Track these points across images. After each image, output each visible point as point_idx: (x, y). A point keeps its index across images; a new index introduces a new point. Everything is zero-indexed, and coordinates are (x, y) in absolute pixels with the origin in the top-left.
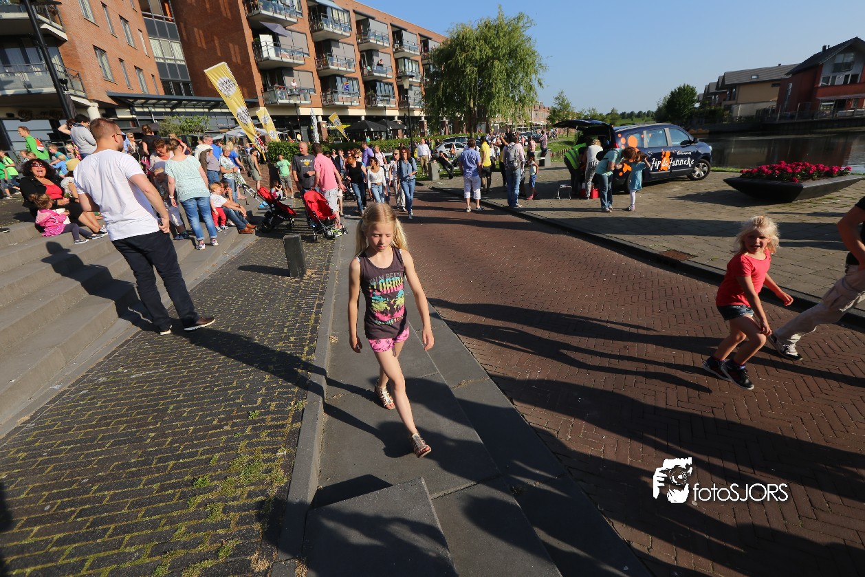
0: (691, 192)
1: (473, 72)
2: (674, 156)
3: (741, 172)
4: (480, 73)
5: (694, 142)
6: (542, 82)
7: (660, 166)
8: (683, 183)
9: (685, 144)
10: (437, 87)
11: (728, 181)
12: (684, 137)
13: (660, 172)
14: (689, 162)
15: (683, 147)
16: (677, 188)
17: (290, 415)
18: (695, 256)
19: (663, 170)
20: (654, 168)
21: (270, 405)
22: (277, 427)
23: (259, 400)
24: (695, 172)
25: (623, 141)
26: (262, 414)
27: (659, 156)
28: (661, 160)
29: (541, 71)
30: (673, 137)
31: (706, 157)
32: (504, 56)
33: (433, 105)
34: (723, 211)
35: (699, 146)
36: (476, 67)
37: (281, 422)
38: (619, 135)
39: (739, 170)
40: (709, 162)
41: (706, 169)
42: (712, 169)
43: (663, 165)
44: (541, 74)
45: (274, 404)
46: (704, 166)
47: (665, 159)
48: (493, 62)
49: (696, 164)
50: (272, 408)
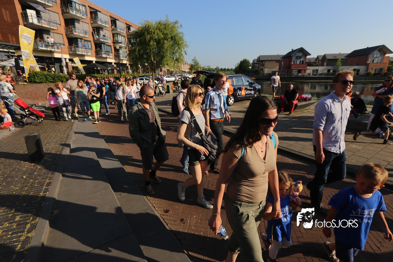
2: (246, 89)
6: (186, 52)
10: (135, 50)
12: (250, 81)
13: (241, 96)
14: (253, 92)
15: (249, 85)
20: (239, 94)
28: (241, 91)
29: (186, 48)
31: (259, 90)
32: (169, 38)
33: (133, 58)
36: (155, 42)
44: (186, 49)
48: (164, 41)
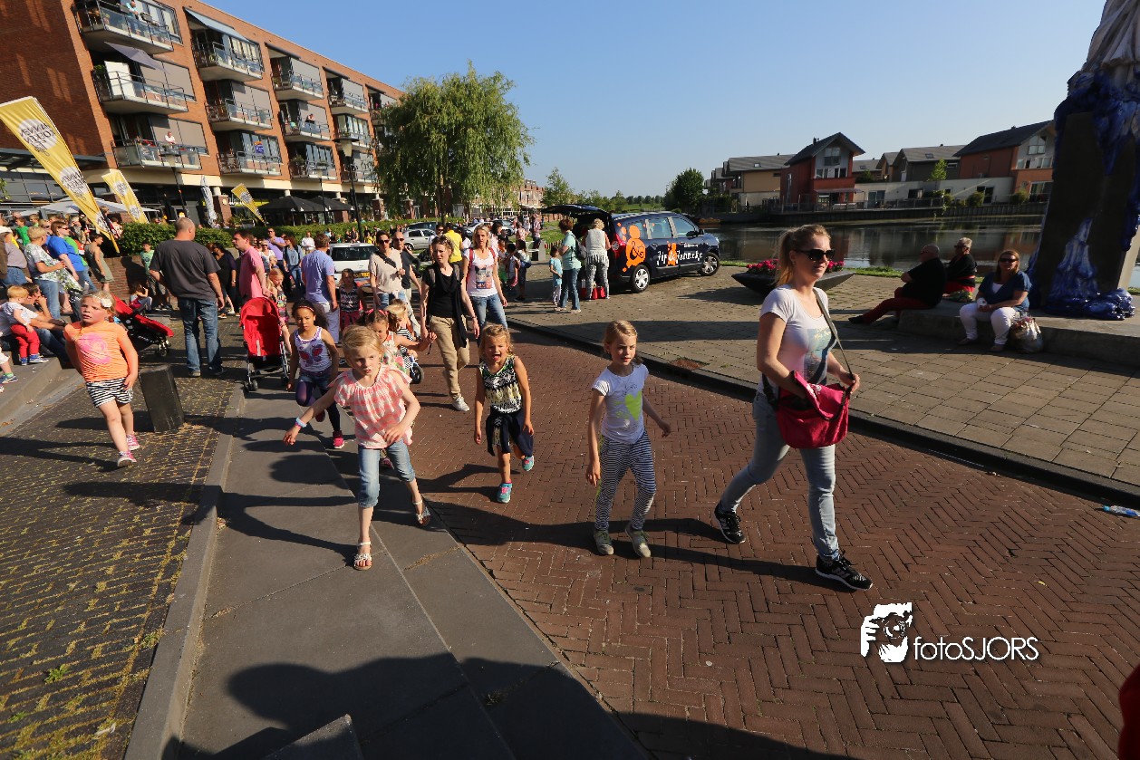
0: (702, 290)
1: (440, 140)
2: (681, 249)
3: (748, 267)
4: (450, 141)
5: (700, 232)
6: (529, 158)
7: (667, 260)
8: (693, 279)
9: (691, 235)
10: (392, 158)
11: (736, 277)
12: (691, 228)
13: (667, 267)
14: (698, 255)
15: (689, 239)
16: (686, 285)
17: (131, 660)
18: (706, 364)
19: (671, 265)
20: (661, 262)
21: (92, 651)
22: (100, 685)
23: (72, 645)
24: (704, 266)
25: (623, 231)
26: (74, 669)
27: (665, 249)
28: (667, 253)
29: (527, 144)
30: (677, 228)
31: (714, 250)
32: (479, 123)
34: (733, 310)
35: (707, 238)
36: (444, 134)
37: (111, 675)
38: (619, 224)
39: (745, 264)
40: (717, 254)
41: (715, 263)
42: (721, 262)
43: (669, 259)
44: (528, 149)
45: (100, 647)
46: (713, 260)
47: (671, 253)
48: (465, 130)
49: (705, 258)
50: (97, 653)
